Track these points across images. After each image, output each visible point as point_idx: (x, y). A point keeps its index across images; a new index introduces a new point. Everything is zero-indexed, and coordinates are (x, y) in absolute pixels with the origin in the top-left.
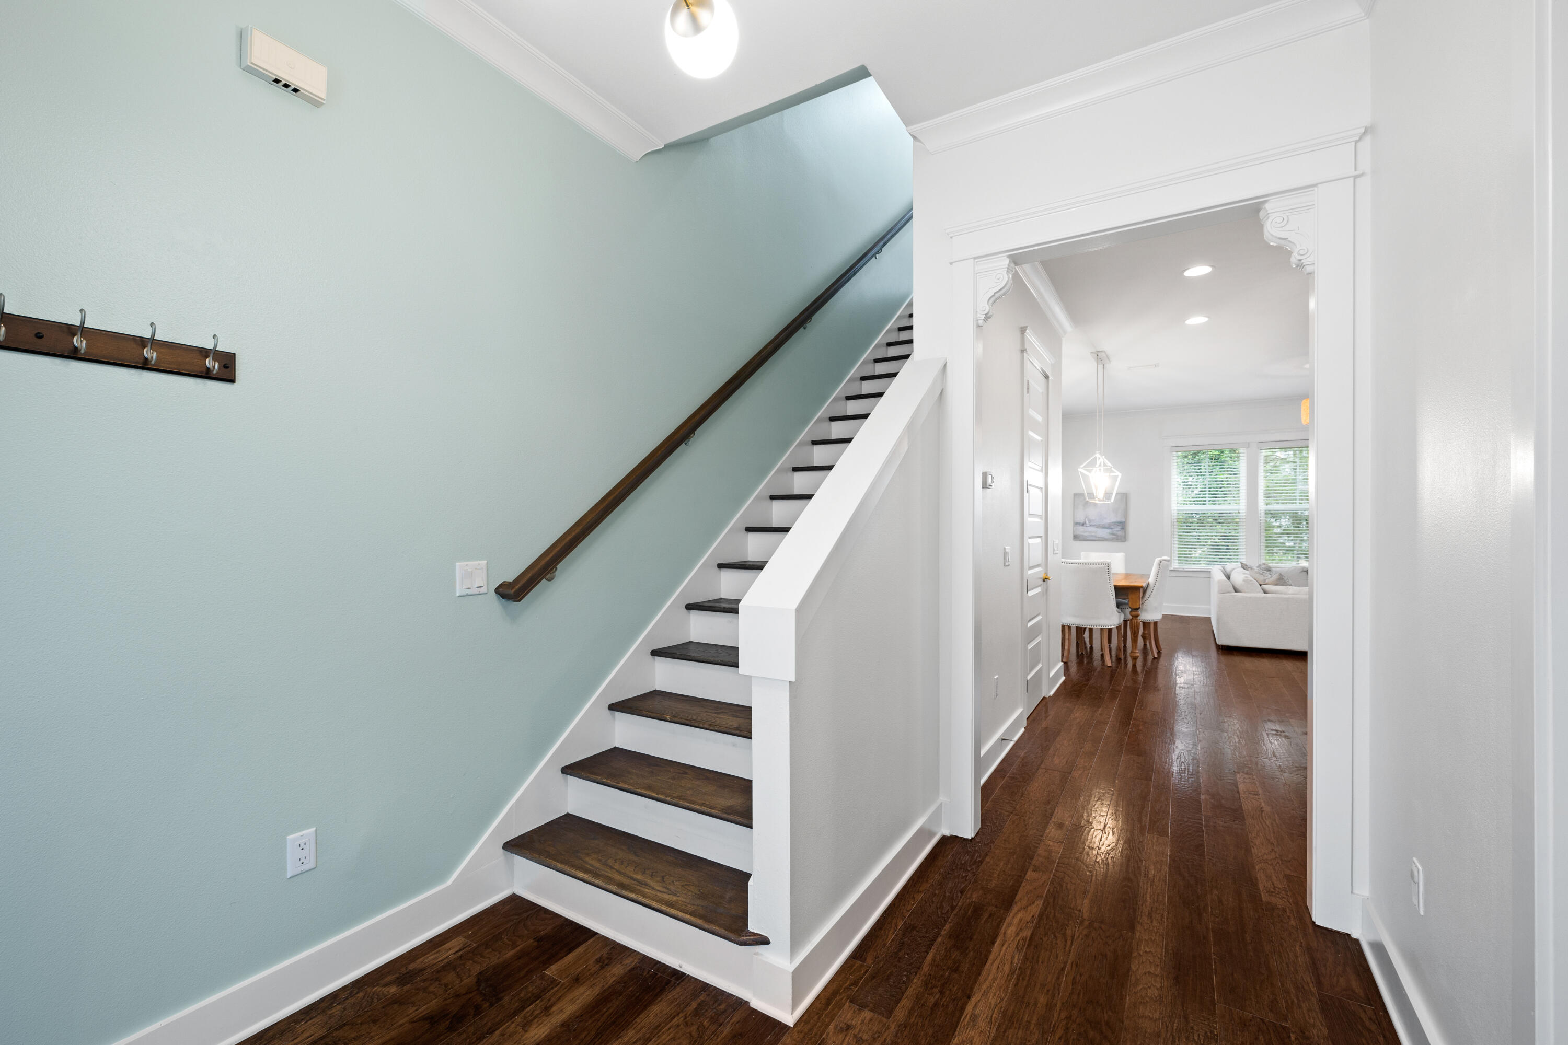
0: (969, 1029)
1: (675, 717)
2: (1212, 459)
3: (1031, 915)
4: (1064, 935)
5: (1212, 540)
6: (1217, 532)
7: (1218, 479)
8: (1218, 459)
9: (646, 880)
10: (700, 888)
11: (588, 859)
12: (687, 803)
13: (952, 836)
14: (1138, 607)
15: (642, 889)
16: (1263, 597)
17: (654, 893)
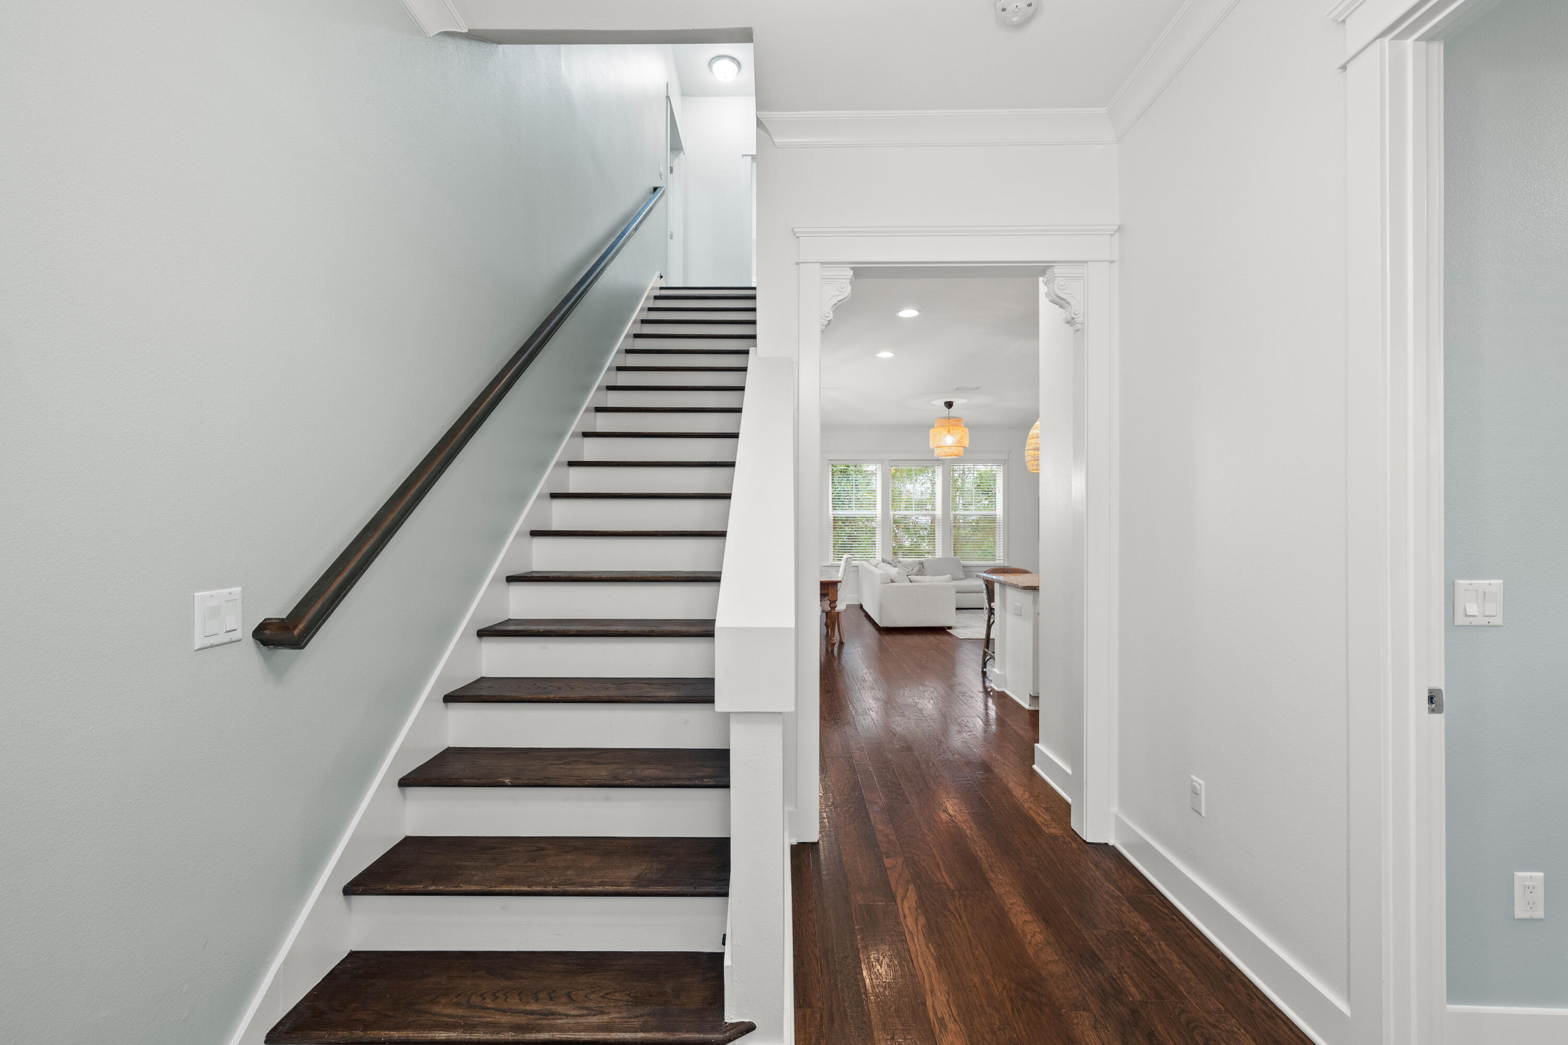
0: (944, 1035)
1: (516, 778)
2: (841, 472)
3: (914, 902)
4: (949, 910)
5: (842, 540)
6: (845, 533)
7: (846, 489)
8: (845, 472)
9: (548, 1007)
10: (628, 992)
11: (437, 1009)
12: (580, 887)
13: (799, 844)
14: (835, 600)
15: (551, 1022)
16: (911, 586)
17: (573, 1021)
